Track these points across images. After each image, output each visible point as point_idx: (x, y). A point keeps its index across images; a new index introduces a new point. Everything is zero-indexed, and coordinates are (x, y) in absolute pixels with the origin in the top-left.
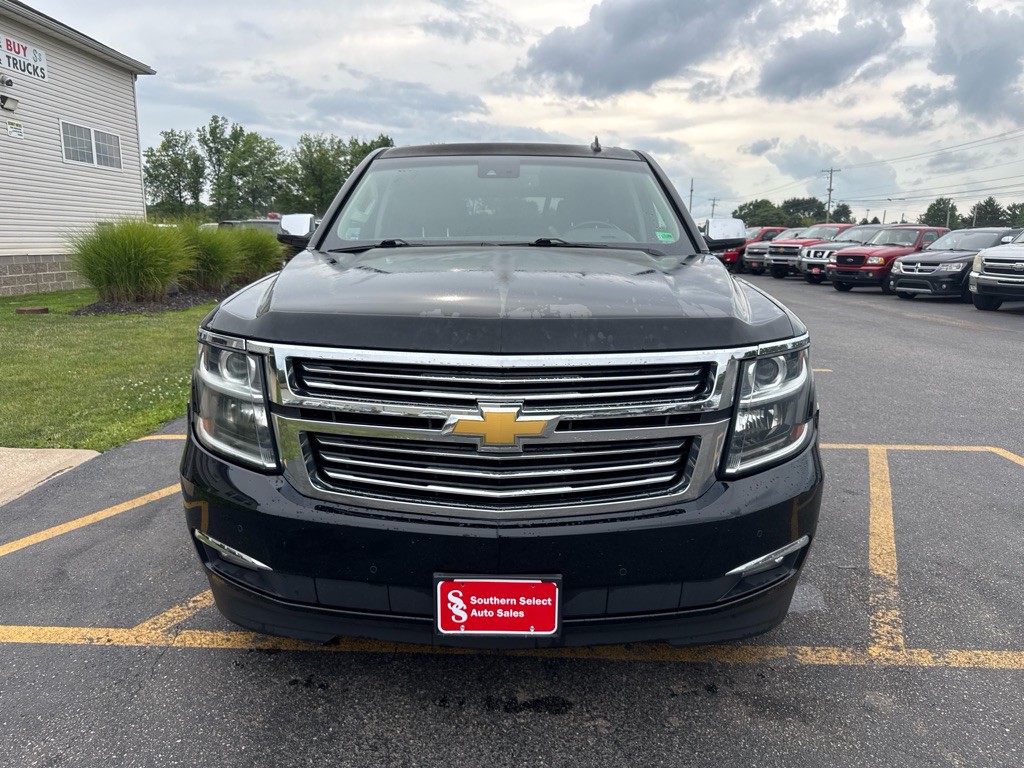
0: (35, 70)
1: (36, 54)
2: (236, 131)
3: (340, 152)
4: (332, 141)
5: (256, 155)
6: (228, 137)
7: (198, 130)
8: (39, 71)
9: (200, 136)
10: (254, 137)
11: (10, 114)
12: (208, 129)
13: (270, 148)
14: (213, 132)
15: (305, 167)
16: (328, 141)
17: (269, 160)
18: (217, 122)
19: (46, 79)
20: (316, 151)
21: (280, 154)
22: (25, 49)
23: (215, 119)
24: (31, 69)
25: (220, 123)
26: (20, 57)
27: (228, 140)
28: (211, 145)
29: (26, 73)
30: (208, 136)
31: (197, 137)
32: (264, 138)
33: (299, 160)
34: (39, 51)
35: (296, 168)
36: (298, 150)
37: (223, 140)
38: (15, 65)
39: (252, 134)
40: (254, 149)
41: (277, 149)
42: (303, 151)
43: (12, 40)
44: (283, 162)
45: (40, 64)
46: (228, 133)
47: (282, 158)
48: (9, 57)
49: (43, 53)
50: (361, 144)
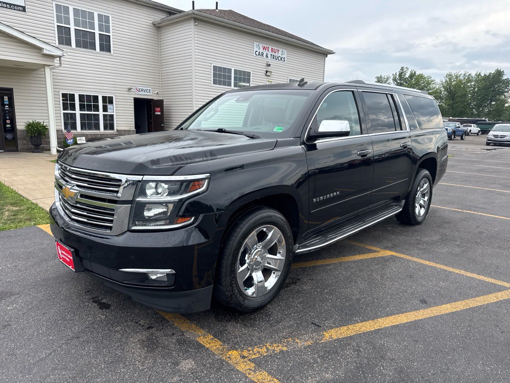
0: (281, 59)
1: (283, 52)
2: (412, 74)
3: (469, 81)
4: (465, 75)
5: (420, 85)
6: (407, 77)
7: (393, 75)
8: (283, 59)
9: (394, 77)
10: (421, 76)
11: (269, 77)
12: (398, 74)
13: (428, 81)
14: (400, 75)
15: (446, 89)
16: (462, 75)
17: (427, 87)
18: (403, 70)
19: (285, 62)
20: (454, 81)
21: (433, 84)
22: (278, 51)
23: (402, 69)
24: (280, 58)
25: (404, 70)
26: (276, 54)
27: (407, 79)
28: (399, 81)
29: (278, 60)
30: (398, 77)
31: (392, 78)
32: (426, 76)
33: (444, 86)
34: (284, 51)
35: (441, 91)
36: (444, 81)
37: (405, 79)
38: (273, 57)
39: (420, 74)
40: (419, 82)
41: (432, 81)
42: (446, 81)
43: (273, 48)
44: (434, 88)
45: (283, 56)
46: (407, 75)
47: (434, 86)
48: (271, 55)
49: (285, 51)
50: (483, 75)
